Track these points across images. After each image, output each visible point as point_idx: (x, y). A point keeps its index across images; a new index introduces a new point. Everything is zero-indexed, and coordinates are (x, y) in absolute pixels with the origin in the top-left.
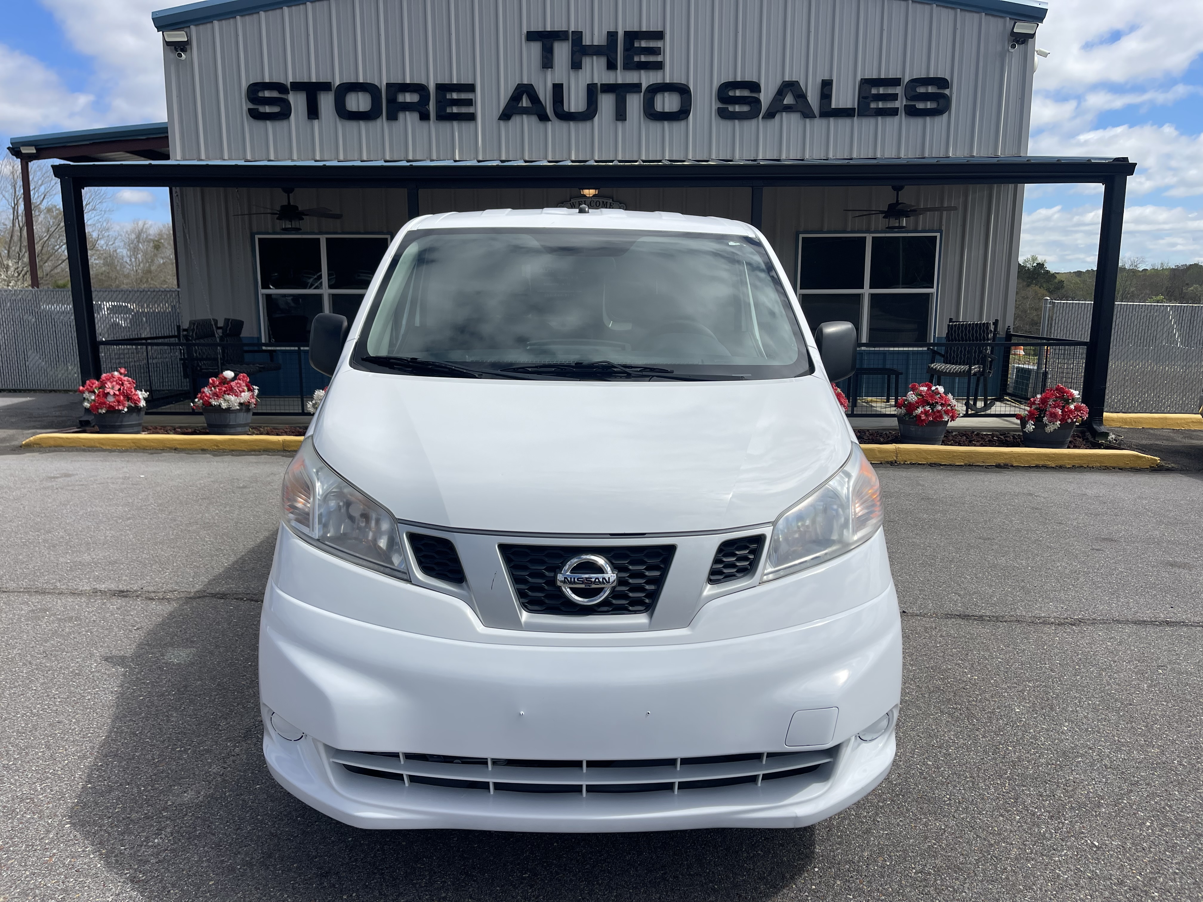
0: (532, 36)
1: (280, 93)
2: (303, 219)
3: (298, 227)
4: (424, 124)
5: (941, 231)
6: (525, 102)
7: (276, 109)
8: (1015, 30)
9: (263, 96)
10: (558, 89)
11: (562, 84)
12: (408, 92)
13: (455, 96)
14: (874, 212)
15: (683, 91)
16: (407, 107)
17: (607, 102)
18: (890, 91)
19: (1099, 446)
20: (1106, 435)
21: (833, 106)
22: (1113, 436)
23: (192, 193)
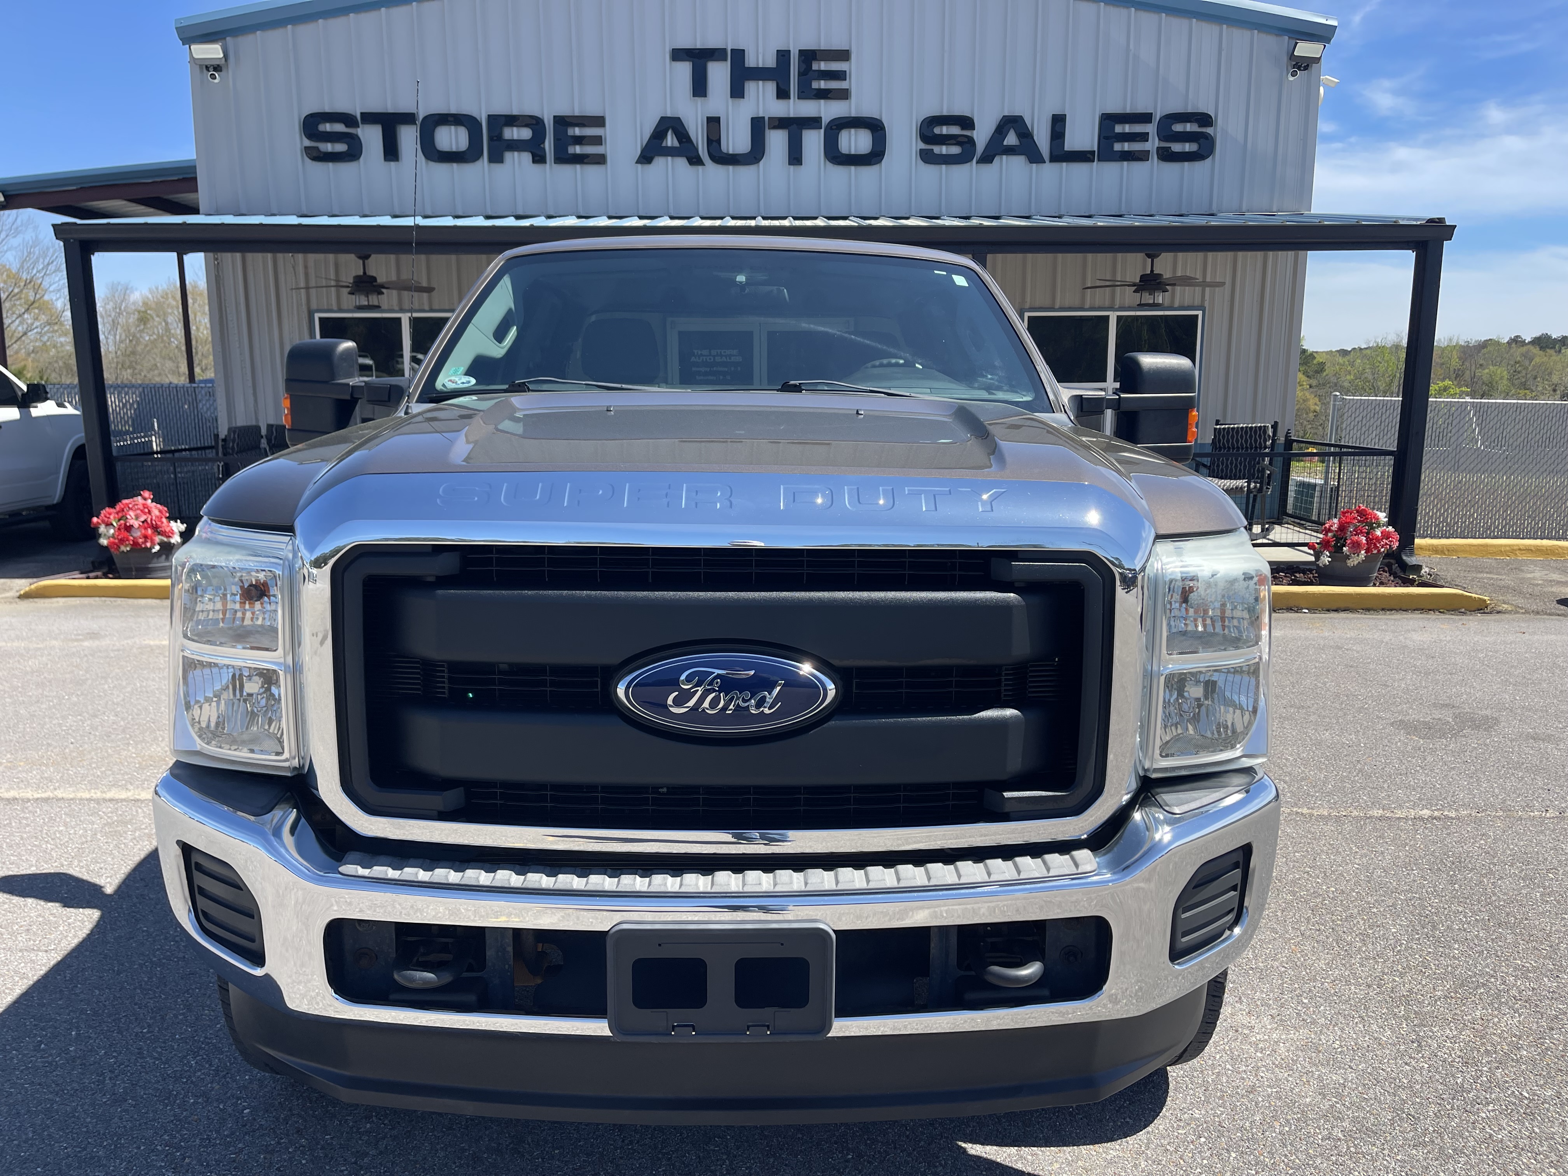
0: (678, 55)
1: (347, 126)
2: (383, 293)
3: (376, 303)
4: (538, 168)
5: (1202, 308)
6: (671, 140)
7: (341, 147)
8: (1295, 54)
9: (324, 130)
10: (713, 122)
11: (719, 118)
12: (515, 126)
13: (577, 131)
14: (1119, 283)
15: (875, 127)
16: (516, 146)
17: (777, 141)
18: (1138, 128)
19: (1411, 583)
20: (1417, 568)
21: (1068, 147)
22: (1427, 570)
23: (231, 260)
